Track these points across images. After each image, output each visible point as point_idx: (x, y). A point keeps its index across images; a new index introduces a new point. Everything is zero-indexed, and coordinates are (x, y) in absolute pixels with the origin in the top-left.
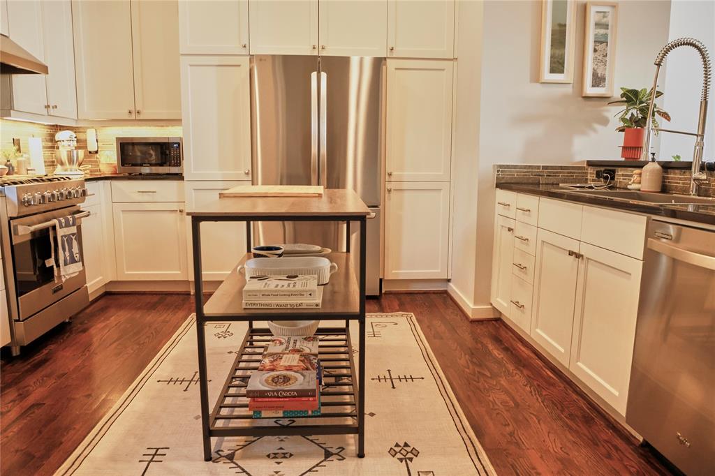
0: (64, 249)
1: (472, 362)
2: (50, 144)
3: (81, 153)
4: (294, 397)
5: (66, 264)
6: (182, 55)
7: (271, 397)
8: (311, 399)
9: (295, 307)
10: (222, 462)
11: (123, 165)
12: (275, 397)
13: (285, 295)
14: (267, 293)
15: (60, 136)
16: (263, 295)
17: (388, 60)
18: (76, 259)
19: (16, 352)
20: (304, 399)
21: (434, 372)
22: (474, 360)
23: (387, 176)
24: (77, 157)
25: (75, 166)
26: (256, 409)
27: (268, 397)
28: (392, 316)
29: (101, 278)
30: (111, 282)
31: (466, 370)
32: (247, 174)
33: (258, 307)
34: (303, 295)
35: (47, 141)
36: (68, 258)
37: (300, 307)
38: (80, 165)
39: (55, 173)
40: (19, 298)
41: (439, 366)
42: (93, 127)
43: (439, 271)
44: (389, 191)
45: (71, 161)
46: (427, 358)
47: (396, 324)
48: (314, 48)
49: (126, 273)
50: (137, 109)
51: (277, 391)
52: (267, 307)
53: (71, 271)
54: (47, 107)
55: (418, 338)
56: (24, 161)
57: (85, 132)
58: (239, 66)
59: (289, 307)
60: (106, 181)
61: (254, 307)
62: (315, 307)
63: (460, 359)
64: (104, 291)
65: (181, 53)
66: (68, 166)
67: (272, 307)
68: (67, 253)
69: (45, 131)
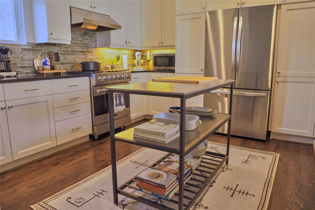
0: (116, 100)
1: (296, 194)
2: (133, 57)
3: (142, 61)
4: (156, 186)
5: (117, 105)
6: (177, 15)
7: (146, 183)
8: (163, 190)
9: (154, 141)
10: (119, 207)
11: (154, 66)
12: (147, 183)
13: (151, 133)
14: (143, 131)
15: (137, 54)
16: (142, 132)
17: (282, 6)
18: (122, 104)
19: (96, 137)
20: (160, 189)
21: (264, 194)
22: (299, 194)
23: (277, 74)
24: (141, 63)
25: (140, 66)
26: (140, 188)
27: (144, 182)
28: (265, 153)
29: (141, 112)
30: (146, 115)
31: (288, 199)
32: (202, 70)
33: (139, 137)
34: (159, 135)
35: (132, 56)
36: (118, 103)
37: (156, 141)
38: (142, 66)
39: (134, 69)
40: (95, 117)
41: (271, 190)
42: (149, 50)
43: (308, 132)
44: (278, 82)
45: (138, 64)
46: (267, 184)
47: (265, 159)
48: (238, 4)
49: (152, 112)
50: (162, 42)
51: (149, 181)
52: (142, 138)
53: (119, 109)
54: (126, 42)
55: (271, 170)
56: (119, 64)
57: (146, 52)
58: (201, 18)
59: (151, 140)
60: (146, 73)
61: (137, 137)
62: (163, 143)
63: (289, 190)
64: (144, 118)
65: (176, 15)
66: (137, 66)
67: (145, 139)
68: (118, 101)
69: (132, 52)
